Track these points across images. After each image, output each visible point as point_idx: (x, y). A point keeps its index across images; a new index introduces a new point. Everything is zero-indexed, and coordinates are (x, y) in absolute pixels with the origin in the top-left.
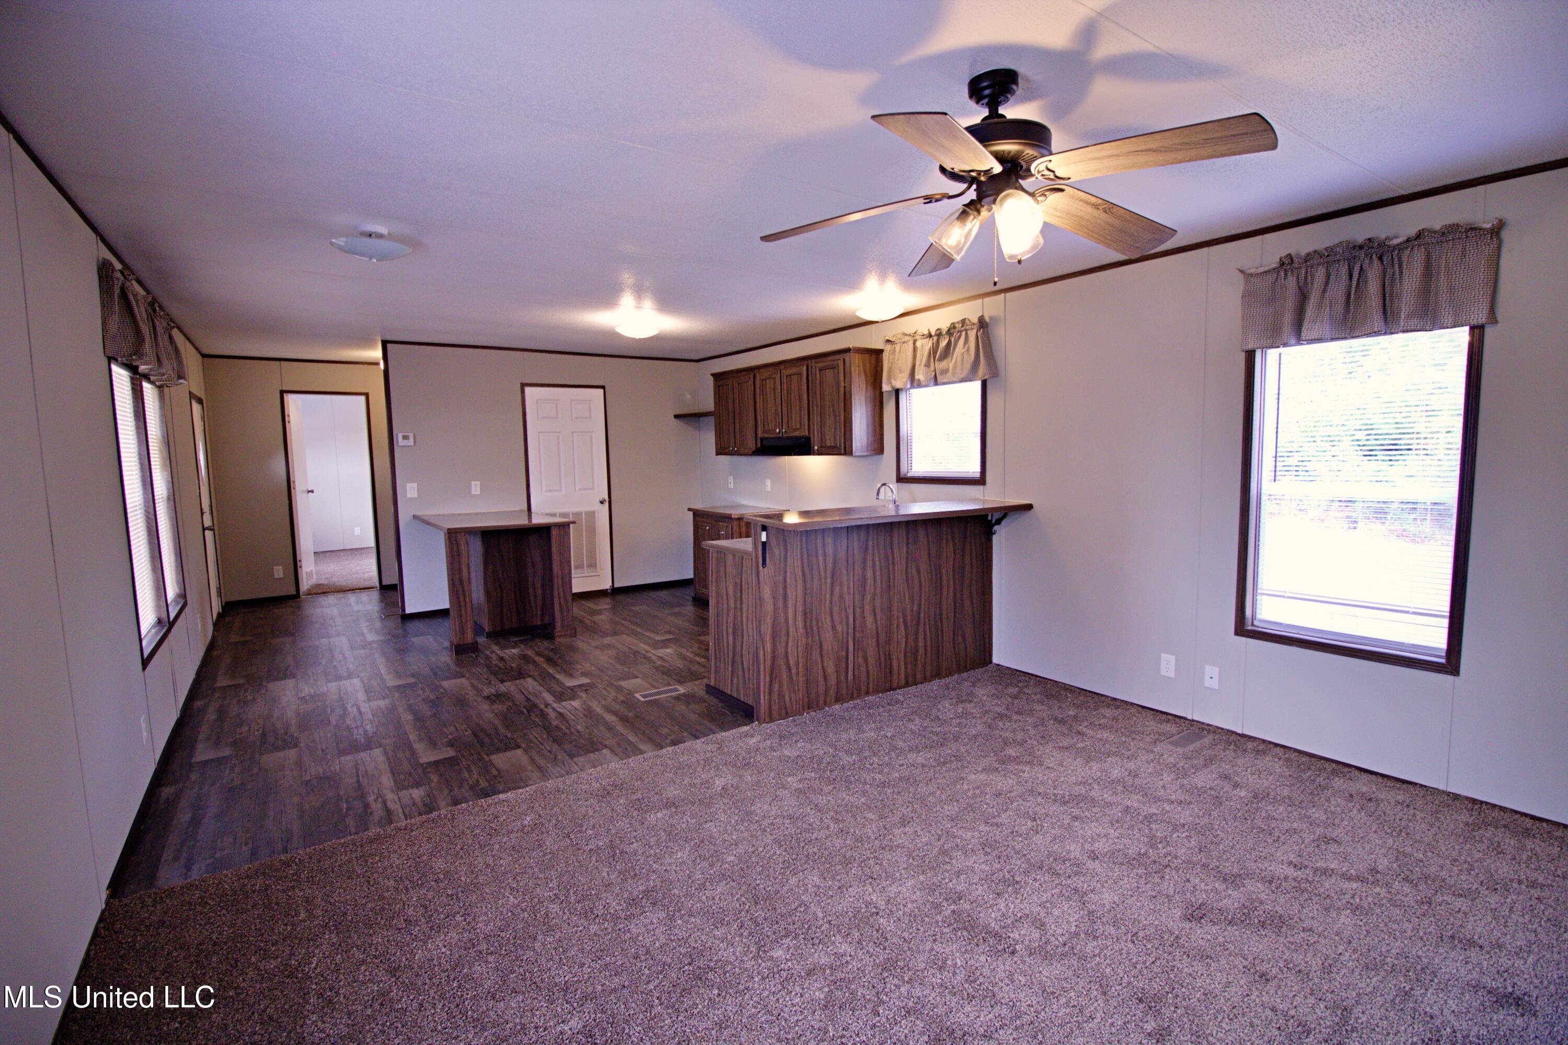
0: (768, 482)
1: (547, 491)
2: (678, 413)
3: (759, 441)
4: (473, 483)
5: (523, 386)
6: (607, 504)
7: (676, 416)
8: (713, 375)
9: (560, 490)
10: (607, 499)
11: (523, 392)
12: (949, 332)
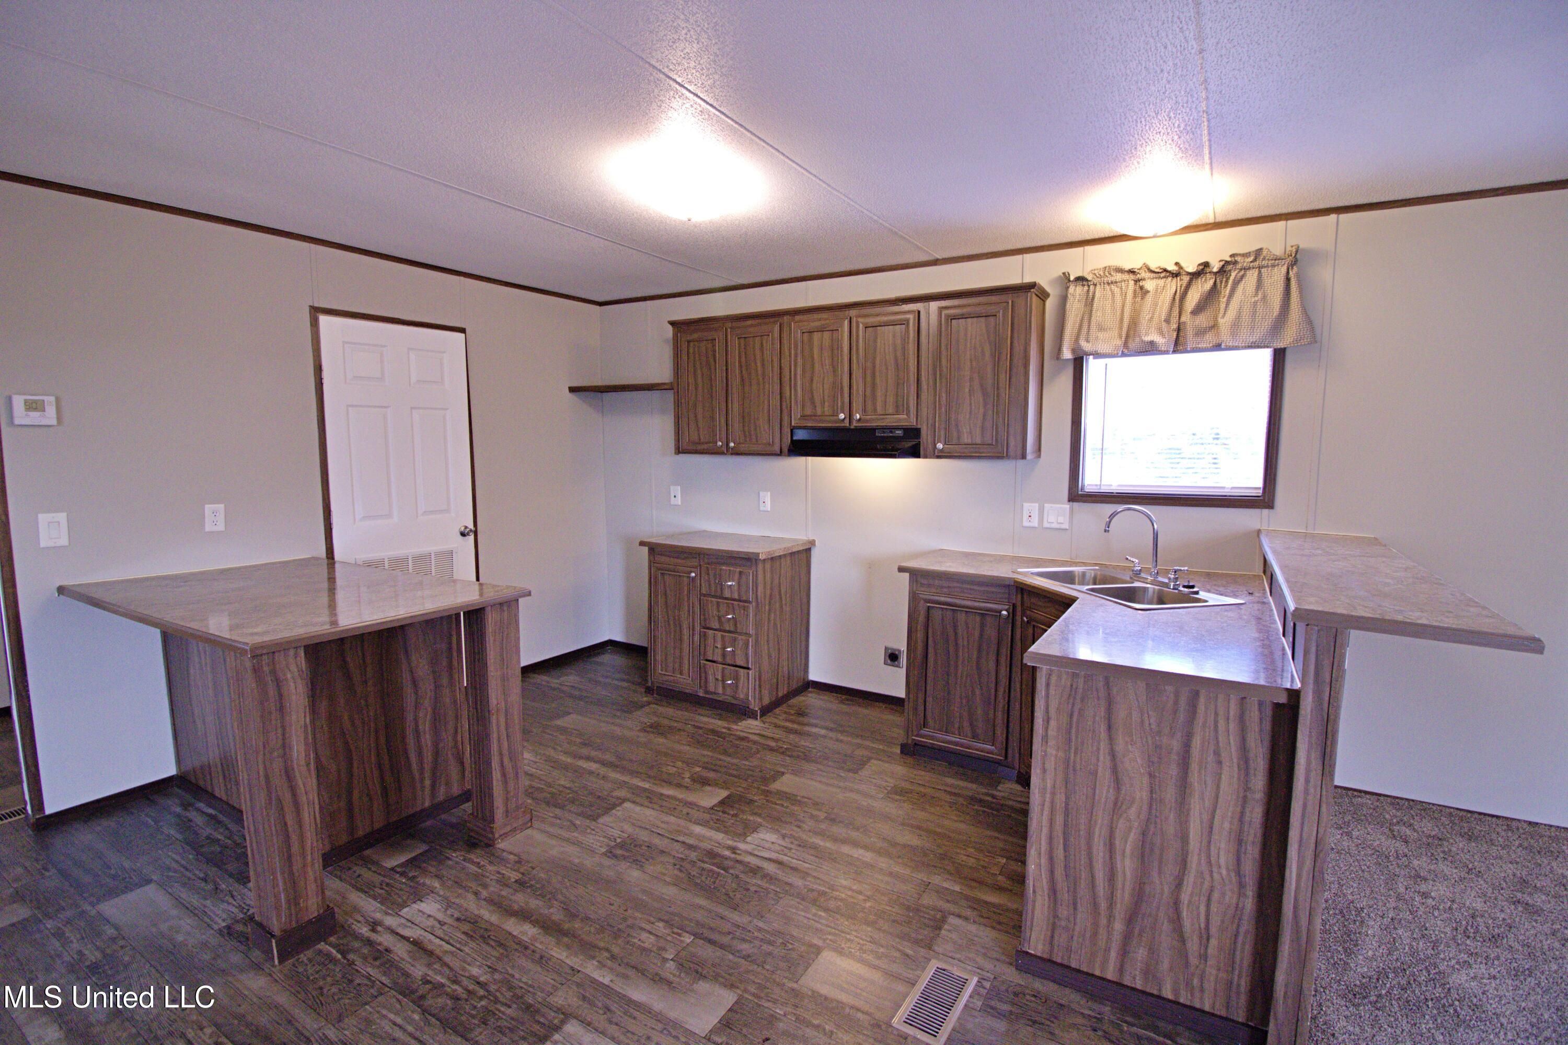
0: (767, 497)
1: (364, 518)
2: (575, 384)
3: (787, 431)
4: (208, 508)
5: (316, 311)
6: (472, 537)
7: (572, 390)
8: (673, 323)
9: (389, 516)
10: (471, 526)
11: (315, 324)
12: (1223, 271)
